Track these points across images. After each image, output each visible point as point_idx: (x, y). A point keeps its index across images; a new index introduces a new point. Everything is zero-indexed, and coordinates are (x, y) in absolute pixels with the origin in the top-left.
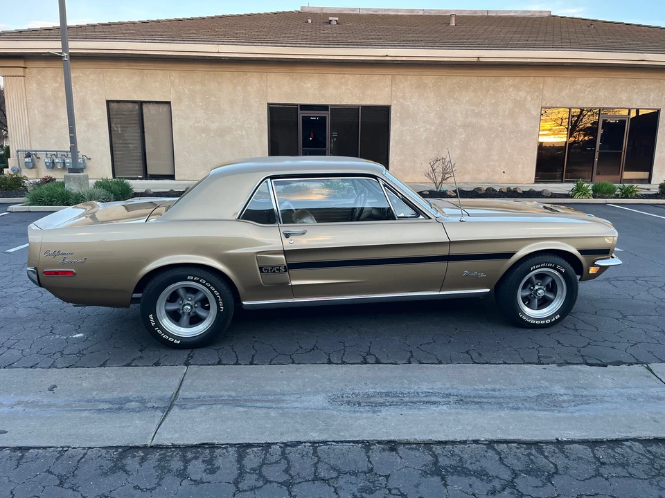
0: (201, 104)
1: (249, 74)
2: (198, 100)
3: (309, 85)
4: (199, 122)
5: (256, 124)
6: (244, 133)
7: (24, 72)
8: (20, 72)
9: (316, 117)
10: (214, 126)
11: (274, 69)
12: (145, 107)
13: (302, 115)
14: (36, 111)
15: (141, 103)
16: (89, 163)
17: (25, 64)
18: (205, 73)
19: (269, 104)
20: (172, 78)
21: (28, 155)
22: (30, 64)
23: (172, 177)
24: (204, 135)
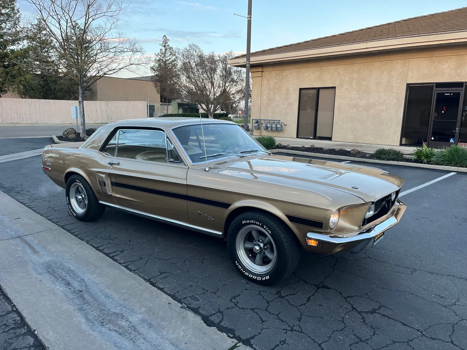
0: (356, 87)
1: (394, 62)
2: (354, 85)
3: (446, 66)
4: (352, 100)
5: (395, 100)
6: (384, 108)
7: (262, 74)
8: (259, 74)
9: (451, 93)
10: (362, 103)
11: (415, 55)
12: (321, 91)
13: (436, 92)
14: (265, 97)
15: (318, 89)
16: (285, 128)
17: (262, 69)
18: (361, 64)
19: (408, 84)
20: (339, 71)
21: (257, 122)
22: (265, 69)
23: (330, 139)
24: (354, 110)
